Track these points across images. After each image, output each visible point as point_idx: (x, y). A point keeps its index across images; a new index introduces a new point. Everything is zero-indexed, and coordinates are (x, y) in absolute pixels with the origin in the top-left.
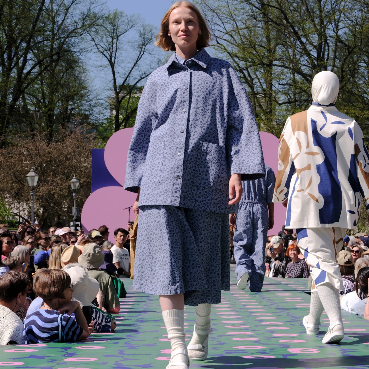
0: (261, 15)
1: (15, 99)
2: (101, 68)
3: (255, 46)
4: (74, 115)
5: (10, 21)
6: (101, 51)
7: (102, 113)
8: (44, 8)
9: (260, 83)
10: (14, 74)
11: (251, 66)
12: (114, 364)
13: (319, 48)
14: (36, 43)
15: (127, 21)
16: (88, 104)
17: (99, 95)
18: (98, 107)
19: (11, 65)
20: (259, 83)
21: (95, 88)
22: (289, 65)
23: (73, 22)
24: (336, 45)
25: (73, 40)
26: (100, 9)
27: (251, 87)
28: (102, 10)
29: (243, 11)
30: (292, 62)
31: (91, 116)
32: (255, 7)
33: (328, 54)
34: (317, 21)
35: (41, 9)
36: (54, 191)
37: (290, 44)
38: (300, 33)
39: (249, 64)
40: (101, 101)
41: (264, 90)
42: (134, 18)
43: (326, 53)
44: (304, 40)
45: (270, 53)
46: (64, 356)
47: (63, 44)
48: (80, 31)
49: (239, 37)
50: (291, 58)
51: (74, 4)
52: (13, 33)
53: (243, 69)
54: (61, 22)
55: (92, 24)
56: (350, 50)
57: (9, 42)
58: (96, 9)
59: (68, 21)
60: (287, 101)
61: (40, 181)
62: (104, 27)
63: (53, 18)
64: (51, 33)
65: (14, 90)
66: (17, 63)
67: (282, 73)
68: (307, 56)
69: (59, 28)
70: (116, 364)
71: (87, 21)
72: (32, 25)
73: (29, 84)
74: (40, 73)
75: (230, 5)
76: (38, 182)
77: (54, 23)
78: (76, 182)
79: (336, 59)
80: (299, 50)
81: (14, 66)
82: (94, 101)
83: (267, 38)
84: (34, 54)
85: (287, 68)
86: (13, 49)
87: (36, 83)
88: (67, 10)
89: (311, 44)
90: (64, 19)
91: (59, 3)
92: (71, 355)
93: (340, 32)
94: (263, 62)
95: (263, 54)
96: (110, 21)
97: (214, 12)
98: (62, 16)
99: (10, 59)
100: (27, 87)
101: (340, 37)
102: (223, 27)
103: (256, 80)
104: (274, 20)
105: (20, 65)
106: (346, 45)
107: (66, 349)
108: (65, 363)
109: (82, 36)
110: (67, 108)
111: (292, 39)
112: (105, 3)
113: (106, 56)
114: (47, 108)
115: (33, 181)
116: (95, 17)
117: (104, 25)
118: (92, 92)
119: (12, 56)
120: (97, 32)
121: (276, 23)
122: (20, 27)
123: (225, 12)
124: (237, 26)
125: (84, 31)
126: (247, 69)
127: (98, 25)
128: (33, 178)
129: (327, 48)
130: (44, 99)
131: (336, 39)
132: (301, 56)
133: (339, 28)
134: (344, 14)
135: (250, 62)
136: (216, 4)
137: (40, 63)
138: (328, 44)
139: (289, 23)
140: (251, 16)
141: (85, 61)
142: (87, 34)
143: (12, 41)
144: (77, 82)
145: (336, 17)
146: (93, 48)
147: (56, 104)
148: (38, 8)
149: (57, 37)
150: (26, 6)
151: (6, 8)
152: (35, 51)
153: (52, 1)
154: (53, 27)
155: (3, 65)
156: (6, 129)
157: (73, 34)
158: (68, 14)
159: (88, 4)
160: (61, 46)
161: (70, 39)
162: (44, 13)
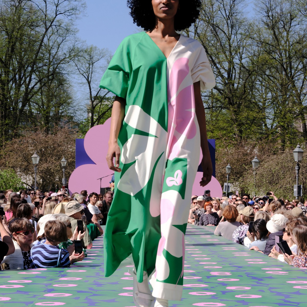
1: (24, 106)
2: (81, 85)
4: (63, 116)
5: (21, 53)
6: (82, 73)
7: (82, 115)
8: (43, 44)
10: (23, 88)
12: (93, 282)
13: (229, 72)
14: (38, 68)
15: (99, 53)
16: (73, 109)
17: (80, 103)
18: (80, 111)
19: (21, 82)
21: (77, 98)
23: (63, 53)
24: (240, 69)
25: (62, 66)
28: (83, 46)
31: (75, 117)
33: (235, 76)
34: (228, 53)
35: (41, 45)
36: (50, 167)
38: (216, 61)
40: (82, 107)
42: (104, 51)
43: (234, 75)
44: (218, 66)
46: (59, 276)
47: (56, 68)
51: (63, 41)
52: (22, 61)
54: (55, 53)
55: (75, 55)
56: (250, 73)
57: (19, 67)
58: (79, 45)
59: (60, 53)
60: (207, 107)
61: (41, 160)
62: (84, 57)
63: (50, 51)
64: (48, 61)
65: (23, 99)
66: (25, 81)
68: (221, 77)
69: (54, 57)
70: (94, 282)
71: (72, 53)
72: (35, 55)
73: (33, 95)
74: (41, 88)
76: (39, 161)
77: (50, 54)
78: (65, 161)
79: (240, 79)
81: (23, 83)
84: (36, 75)
86: (23, 72)
87: (38, 95)
88: (59, 45)
89: (224, 68)
91: (54, 41)
92: (63, 276)
93: (243, 61)
96: (88, 53)
98: (55, 49)
99: (20, 79)
100: (31, 97)
101: (243, 64)
105: (27, 82)
106: (247, 70)
107: (60, 272)
108: (60, 281)
109: (69, 63)
110: (58, 111)
112: (85, 41)
113: (85, 77)
114: (45, 112)
115: (36, 161)
116: (78, 50)
118: (75, 101)
119: (22, 77)
120: (79, 60)
122: (27, 57)
125: (70, 60)
127: (80, 56)
128: (35, 159)
129: (234, 71)
131: (241, 66)
133: (243, 58)
134: (246, 49)
137: (40, 81)
138: (235, 69)
141: (71, 80)
142: (72, 62)
143: (21, 66)
144: (65, 94)
145: (241, 51)
146: (76, 71)
147: (51, 109)
148: (39, 43)
149: (52, 64)
150: (31, 43)
151: (18, 44)
152: (37, 73)
153: (49, 40)
154: (50, 57)
155: (16, 83)
156: (17, 125)
157: (63, 62)
158: (60, 48)
159: (73, 42)
160: (54, 70)
161: (61, 65)
162: (43, 48)
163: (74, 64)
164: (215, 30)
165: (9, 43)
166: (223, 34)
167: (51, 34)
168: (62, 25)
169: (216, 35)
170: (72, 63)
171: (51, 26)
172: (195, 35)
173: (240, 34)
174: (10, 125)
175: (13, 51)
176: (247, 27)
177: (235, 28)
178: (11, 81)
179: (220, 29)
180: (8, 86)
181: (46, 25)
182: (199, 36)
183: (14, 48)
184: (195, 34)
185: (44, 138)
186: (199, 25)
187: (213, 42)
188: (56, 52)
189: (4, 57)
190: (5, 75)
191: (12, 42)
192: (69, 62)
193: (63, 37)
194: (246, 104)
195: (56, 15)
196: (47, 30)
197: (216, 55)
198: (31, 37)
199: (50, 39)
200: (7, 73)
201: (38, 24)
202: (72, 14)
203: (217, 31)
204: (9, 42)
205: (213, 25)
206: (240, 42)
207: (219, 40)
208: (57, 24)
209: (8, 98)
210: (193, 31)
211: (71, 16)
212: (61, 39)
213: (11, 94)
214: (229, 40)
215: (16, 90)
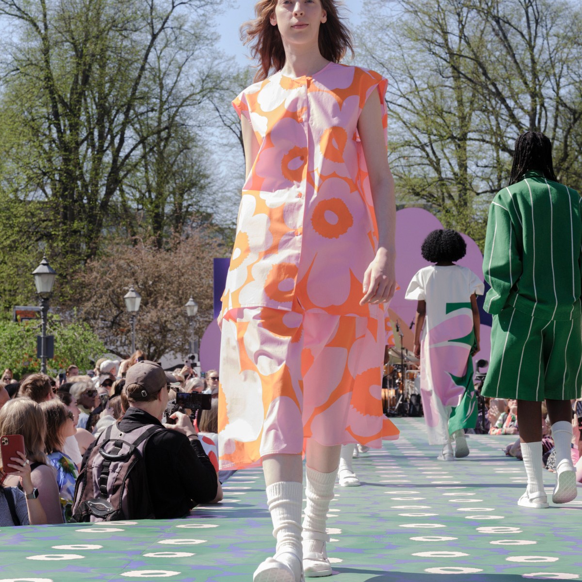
0: (450, 69)
1: (110, 192)
2: (227, 148)
3: (442, 113)
4: (191, 214)
5: (101, 85)
6: (228, 124)
7: (230, 211)
8: (147, 66)
9: (450, 164)
10: (108, 158)
11: (436, 141)
13: (532, 115)
14: (137, 115)
16: (210, 198)
17: (225, 185)
18: (225, 203)
19: (103, 146)
20: (448, 165)
21: (222, 176)
22: (491, 138)
23: (189, 84)
24: (557, 109)
25: (187, 109)
26: (225, 67)
27: (438, 170)
28: (229, 68)
29: (423, 64)
30: (495, 134)
31: (215, 215)
32: (441, 58)
33: (546, 123)
34: (529, 77)
35: (143, 68)
36: (165, 319)
37: (491, 109)
38: (506, 93)
39: (432, 137)
40: (229, 194)
41: (455, 174)
43: (543, 121)
44: (511, 103)
45: (462, 122)
47: (175, 115)
48: (198, 97)
49: (420, 101)
50: (492, 129)
51: (189, 60)
52: (105, 102)
53: (425, 144)
54: (171, 85)
55: (214, 88)
56: (577, 116)
57: (99, 114)
58: (221, 67)
59: (182, 84)
60: (489, 189)
61: (145, 303)
62: (233, 92)
63: (161, 80)
64: (158, 101)
65: (108, 180)
66: (112, 142)
67: (480, 150)
68: (516, 126)
69: (170, 93)
71: (207, 83)
72: (131, 90)
73: (128, 172)
74: (144, 157)
75: (405, 56)
76: (141, 307)
77: (162, 86)
78: (194, 306)
79: (557, 130)
80: (504, 117)
81: (108, 147)
82: (220, 194)
83: (458, 101)
84: (135, 129)
85: (487, 142)
86: (107, 125)
87: (139, 171)
88: (180, 68)
89: (522, 108)
90: (176, 81)
91: (169, 60)
93: (563, 92)
94: (452, 135)
95: (452, 124)
96: (240, 83)
97: (384, 66)
98: (171, 76)
99: (102, 137)
100: (125, 176)
101: (562, 98)
102: (397, 87)
103: (443, 162)
104: (469, 76)
105: (116, 145)
106: (571, 110)
109: (201, 104)
110: (181, 204)
111: (494, 102)
112: (234, 58)
113: (234, 132)
114: (154, 205)
115: (133, 304)
116: (219, 77)
117: (232, 89)
118: (216, 181)
119: (105, 134)
120: (222, 99)
121: (470, 80)
122: (116, 93)
123: (399, 67)
124: (416, 85)
125: (203, 97)
126: (431, 144)
127: (223, 89)
128: (133, 301)
129: (544, 112)
130: (149, 192)
131: (557, 102)
132: (507, 126)
133: (561, 85)
134: (568, 67)
135: (435, 135)
136: (387, 56)
137: (143, 141)
138: (545, 108)
139: (489, 79)
140: (436, 70)
141: (205, 138)
142: (207, 101)
143: (104, 112)
144: (196, 167)
145: (557, 71)
146: (216, 120)
147: (166, 200)
148: (140, 66)
149: (166, 107)
150: (123, 65)
151: (96, 67)
152: (137, 126)
153: (159, 58)
154: (161, 92)
155: (93, 146)
156: (97, 234)
157: (188, 102)
158: (182, 75)
159: (209, 60)
160: (172, 118)
161: (184, 108)
162: (147, 73)
163: (212, 106)
164: (501, 28)
165: (77, 66)
166: (519, 37)
167: (163, 46)
168: (185, 27)
169: (505, 39)
170: (206, 103)
171: (162, 28)
172: (460, 41)
173: (555, 36)
174: (82, 233)
175: (86, 81)
176: (568, 22)
177: (544, 24)
178: (83, 141)
179: (512, 26)
180: (78, 153)
181: (153, 28)
182: (468, 43)
183: (88, 76)
184: (460, 38)
185: (150, 258)
186: (469, 19)
187: (498, 53)
188: (174, 81)
189: (69, 95)
190: (71, 131)
191: (85, 64)
192: (199, 103)
193: (187, 51)
194: (570, 181)
195: (174, 7)
196: (154, 36)
197: (504, 81)
198: (123, 54)
199: (162, 55)
200: (74, 127)
201: (137, 25)
202: (207, 4)
203: (505, 31)
204: (78, 64)
205: (497, 20)
206: (555, 51)
207: (510, 49)
208: (176, 24)
209: (77, 179)
210: (457, 32)
211: (204, 8)
212: (185, 54)
213: (84, 169)
214: (532, 48)
215: (94, 162)
